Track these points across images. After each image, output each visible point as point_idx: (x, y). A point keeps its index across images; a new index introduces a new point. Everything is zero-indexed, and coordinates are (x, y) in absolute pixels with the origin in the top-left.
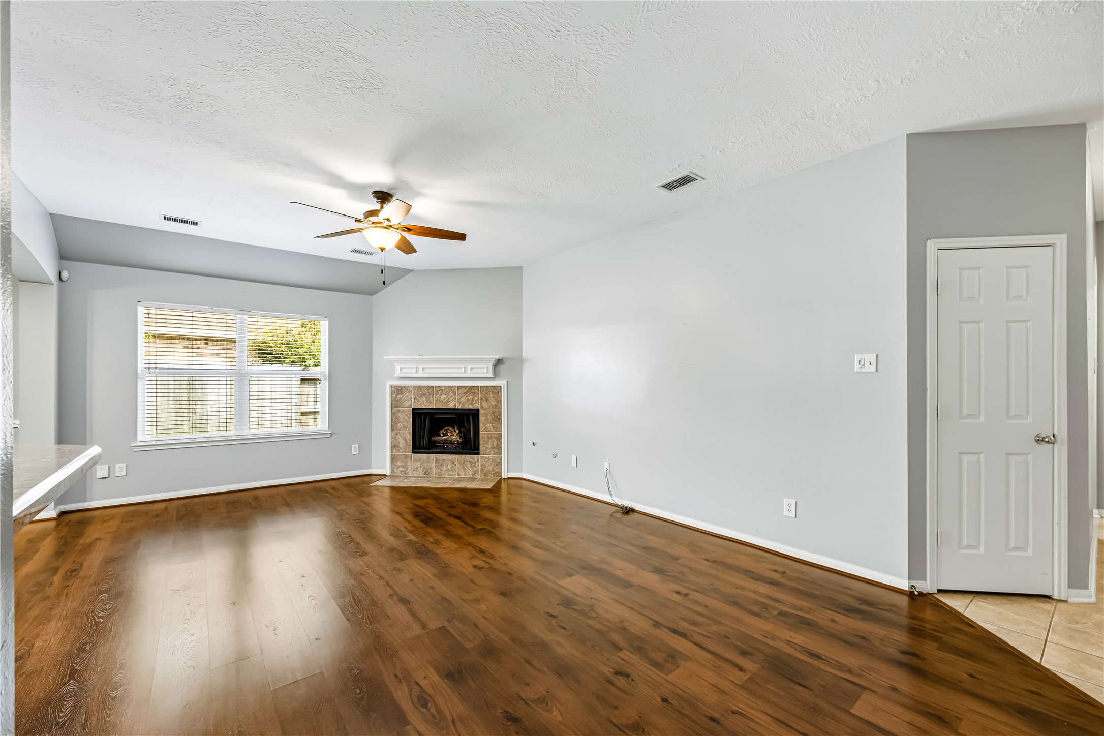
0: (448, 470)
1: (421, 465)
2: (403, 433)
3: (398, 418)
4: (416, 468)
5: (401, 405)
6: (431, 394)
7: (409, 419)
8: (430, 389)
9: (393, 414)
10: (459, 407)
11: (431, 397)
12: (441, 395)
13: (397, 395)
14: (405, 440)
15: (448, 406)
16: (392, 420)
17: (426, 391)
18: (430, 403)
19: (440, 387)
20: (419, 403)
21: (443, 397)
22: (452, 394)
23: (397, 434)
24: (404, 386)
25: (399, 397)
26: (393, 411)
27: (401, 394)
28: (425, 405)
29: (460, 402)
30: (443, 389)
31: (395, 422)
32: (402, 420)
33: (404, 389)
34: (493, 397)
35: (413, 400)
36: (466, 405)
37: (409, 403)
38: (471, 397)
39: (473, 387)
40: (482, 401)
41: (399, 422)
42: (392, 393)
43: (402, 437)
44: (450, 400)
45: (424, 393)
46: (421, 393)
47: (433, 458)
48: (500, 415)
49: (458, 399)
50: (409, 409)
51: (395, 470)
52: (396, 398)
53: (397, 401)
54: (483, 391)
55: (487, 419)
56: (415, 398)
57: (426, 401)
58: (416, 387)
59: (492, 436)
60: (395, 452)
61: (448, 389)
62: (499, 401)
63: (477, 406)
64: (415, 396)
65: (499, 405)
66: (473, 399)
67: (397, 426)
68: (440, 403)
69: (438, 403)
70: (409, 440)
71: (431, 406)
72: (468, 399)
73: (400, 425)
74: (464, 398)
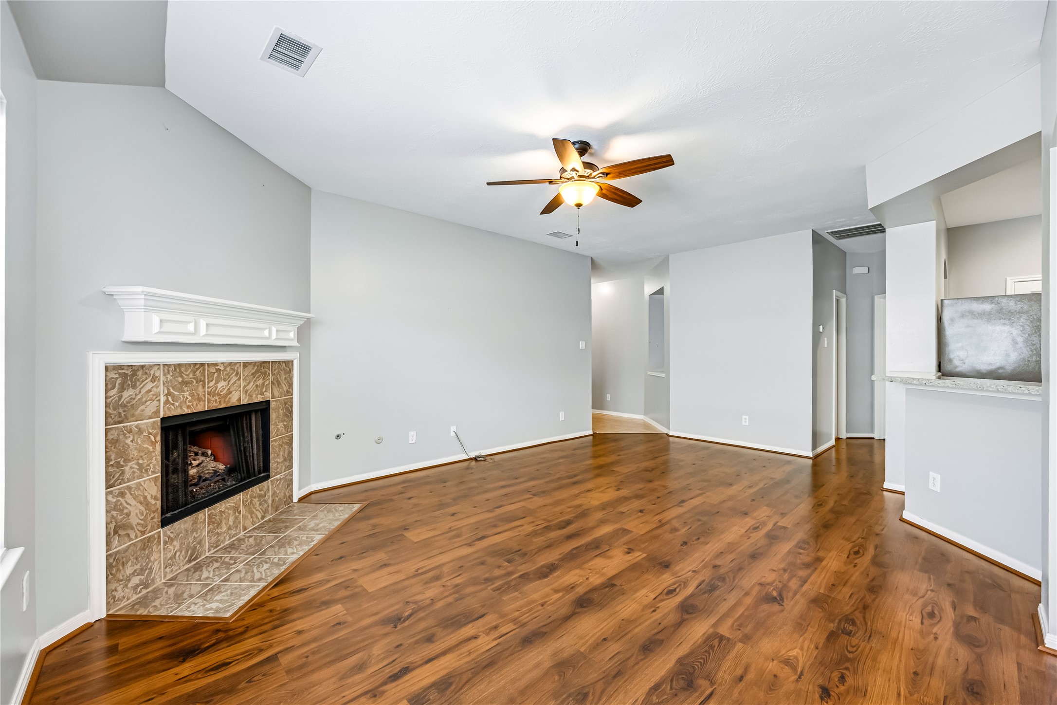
0: (229, 528)
1: (180, 546)
2: (140, 484)
3: (123, 454)
4: (170, 558)
5: (133, 416)
6: (201, 381)
7: (154, 448)
8: (198, 369)
9: (111, 443)
10: (244, 401)
11: (200, 389)
12: (217, 383)
13: (122, 388)
14: (145, 503)
15: (229, 401)
16: (108, 459)
17: (191, 376)
18: (199, 400)
19: (215, 364)
20: (177, 404)
21: (222, 384)
22: (236, 378)
23: (122, 494)
24: (143, 367)
25: (126, 394)
26: (113, 435)
27: (134, 387)
28: (188, 407)
29: (246, 392)
30: (222, 368)
31: (118, 465)
32: (136, 453)
33: (140, 373)
34: (285, 378)
35: (163, 399)
36: (254, 396)
37: (151, 408)
38: (260, 382)
39: (264, 362)
40: (274, 387)
41: (127, 461)
42: (109, 385)
43: (135, 498)
44: (231, 390)
45: (187, 378)
46: (180, 379)
47: (203, 518)
48: (292, 407)
49: (245, 387)
50: (154, 422)
51: (119, 594)
52: (120, 398)
53: (124, 406)
54: (275, 370)
55: (278, 417)
56: (169, 394)
57: (190, 398)
58: (169, 366)
59: (283, 443)
60: (117, 546)
61: (228, 369)
62: (291, 385)
63: (268, 396)
64: (168, 389)
65: (290, 390)
66: (263, 384)
67: (123, 473)
68: (217, 398)
69: (213, 399)
70: (155, 498)
71: (200, 408)
72: (257, 386)
73: (130, 468)
74: (252, 383)
